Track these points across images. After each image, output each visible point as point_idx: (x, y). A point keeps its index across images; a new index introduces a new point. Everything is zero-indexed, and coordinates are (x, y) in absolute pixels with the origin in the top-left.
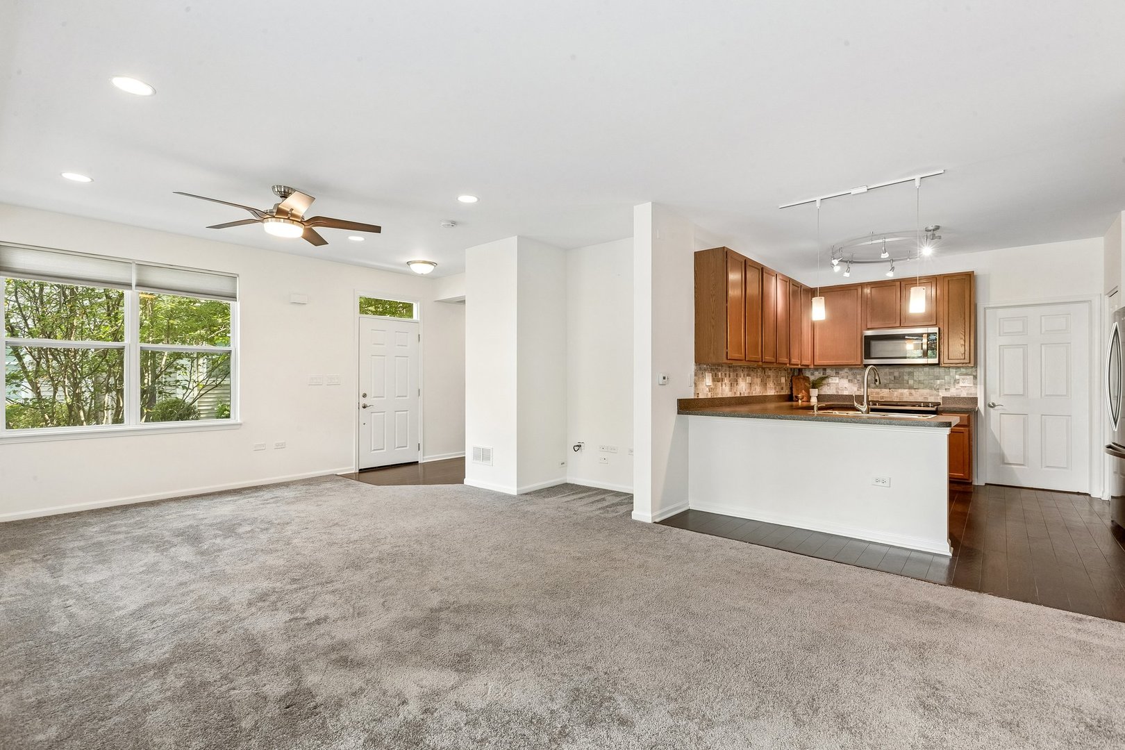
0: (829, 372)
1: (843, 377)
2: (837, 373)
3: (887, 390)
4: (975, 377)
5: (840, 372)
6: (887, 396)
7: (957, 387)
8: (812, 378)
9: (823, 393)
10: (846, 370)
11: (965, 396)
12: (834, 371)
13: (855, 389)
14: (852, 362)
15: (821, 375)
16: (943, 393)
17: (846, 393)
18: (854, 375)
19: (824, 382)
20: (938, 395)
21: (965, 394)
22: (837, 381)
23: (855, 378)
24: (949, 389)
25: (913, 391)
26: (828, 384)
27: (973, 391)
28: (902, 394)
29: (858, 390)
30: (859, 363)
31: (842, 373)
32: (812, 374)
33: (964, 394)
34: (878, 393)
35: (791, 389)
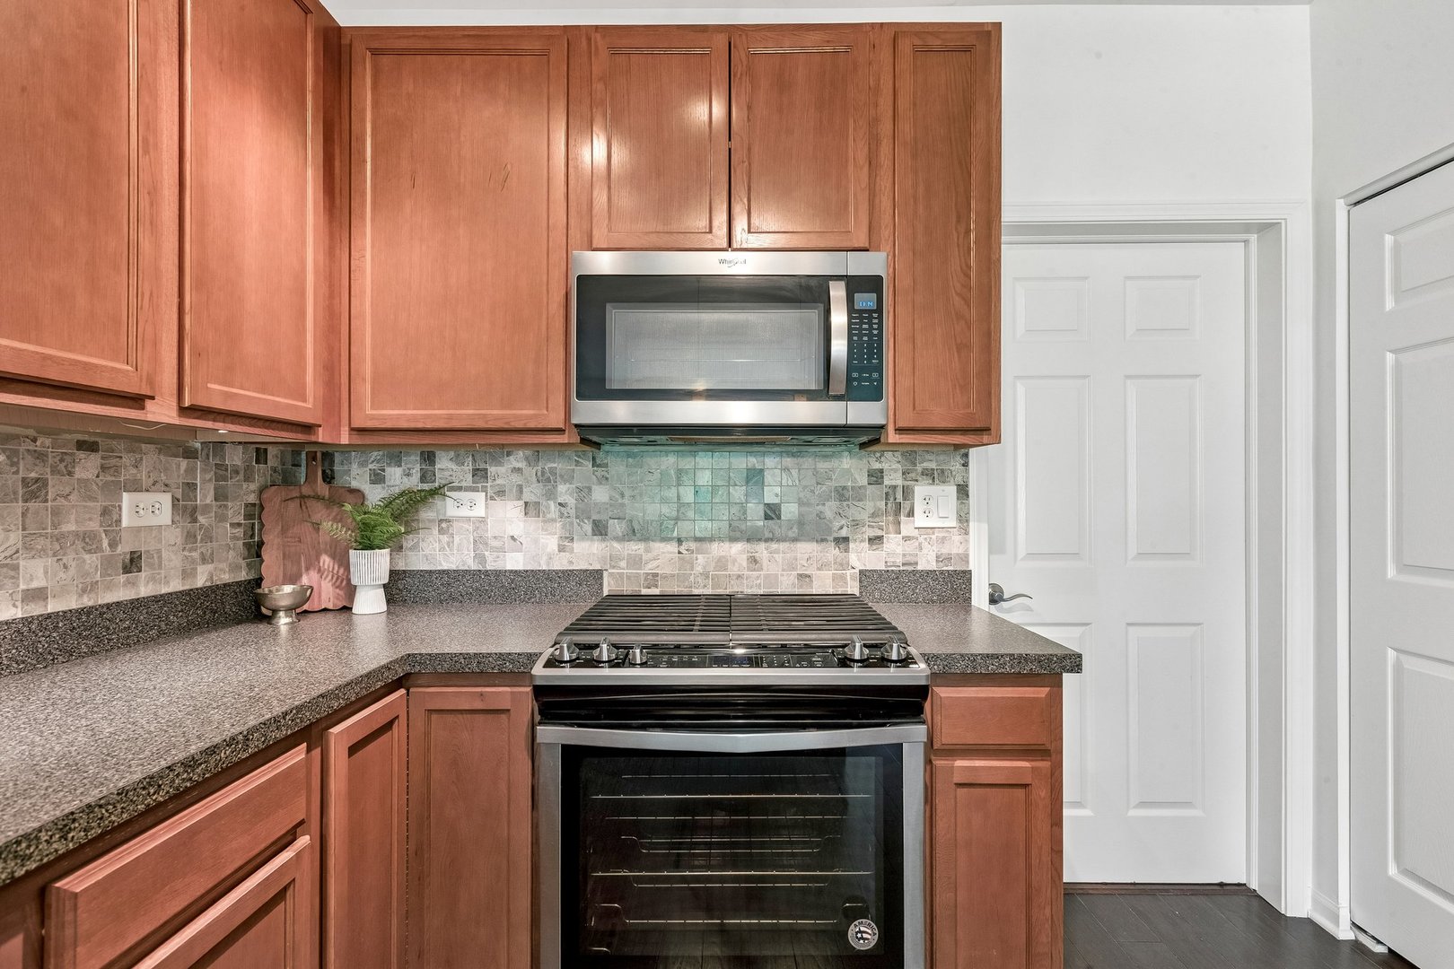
0: (446, 466)
1: (501, 493)
2: (480, 474)
3: (672, 548)
4: (963, 491)
5: (492, 470)
6: (668, 571)
7: (904, 532)
8: (375, 496)
9: (424, 566)
10: (517, 460)
11: (933, 566)
12: (468, 466)
13: (552, 543)
14: (524, 414)
15: (414, 482)
16: (862, 557)
17: (515, 561)
18: (547, 479)
19: (426, 514)
20: (844, 565)
21: (932, 558)
22: (479, 511)
23: (551, 495)
24: (880, 538)
25: (761, 550)
26: (444, 524)
27: (954, 547)
28: (722, 563)
29: (562, 549)
30: (556, 420)
31: (501, 472)
32: (378, 478)
33: (927, 562)
34: (636, 561)
35: (255, 551)
